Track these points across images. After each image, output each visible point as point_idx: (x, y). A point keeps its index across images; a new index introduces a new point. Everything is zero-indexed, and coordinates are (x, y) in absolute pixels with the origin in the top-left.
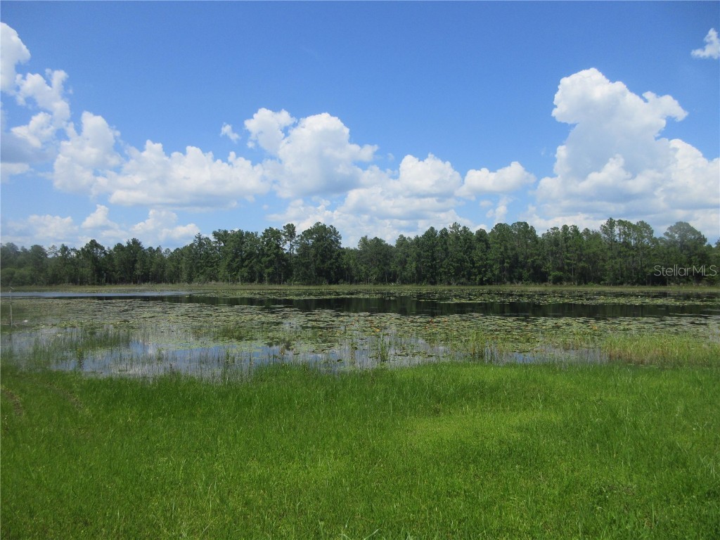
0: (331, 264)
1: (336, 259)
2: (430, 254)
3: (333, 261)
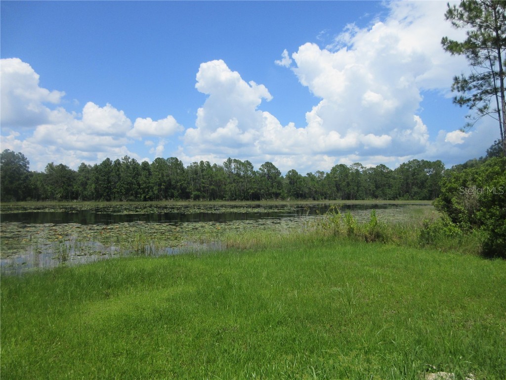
0: (20, 184)
1: (25, 180)
2: (106, 178)
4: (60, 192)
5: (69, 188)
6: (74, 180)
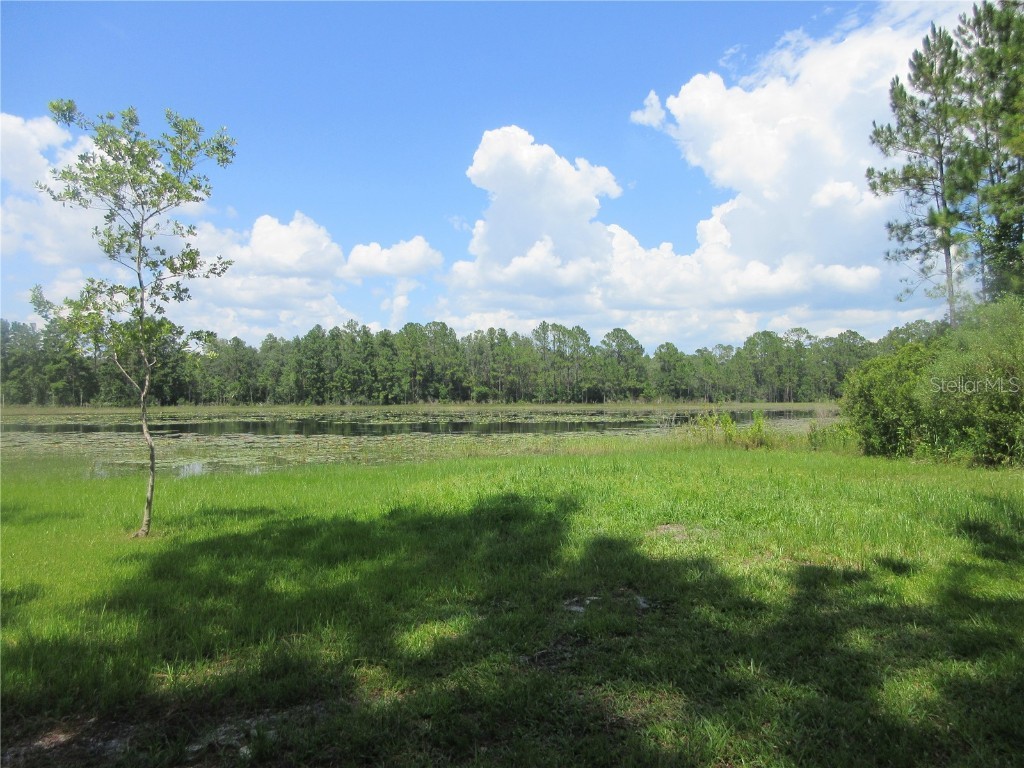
0: (165, 375)
1: (173, 368)
2: (316, 362)
3: (167, 370)
4: (234, 389)
5: (250, 381)
6: (259, 366)
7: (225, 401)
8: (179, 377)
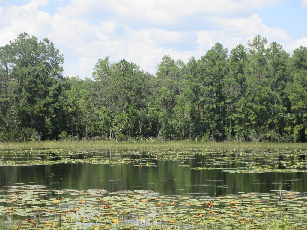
0: (47, 105)
1: (56, 96)
2: (215, 89)
3: (49, 99)
4: (122, 121)
5: (140, 113)
6: (150, 93)
7: (111, 135)
8: (61, 107)
